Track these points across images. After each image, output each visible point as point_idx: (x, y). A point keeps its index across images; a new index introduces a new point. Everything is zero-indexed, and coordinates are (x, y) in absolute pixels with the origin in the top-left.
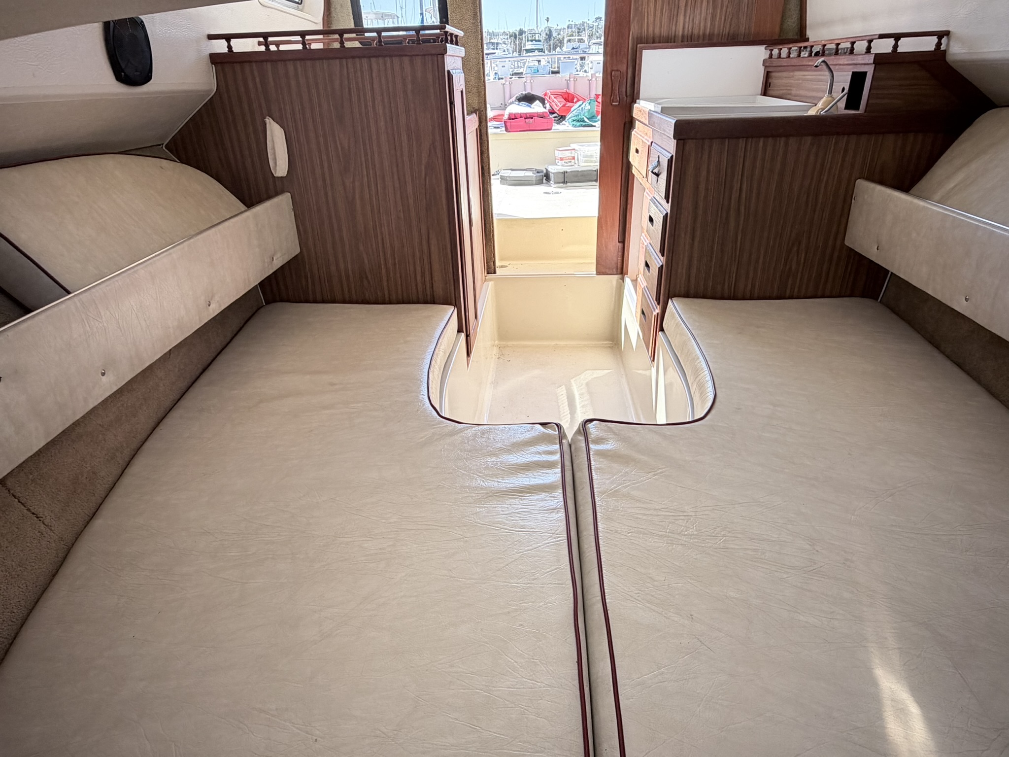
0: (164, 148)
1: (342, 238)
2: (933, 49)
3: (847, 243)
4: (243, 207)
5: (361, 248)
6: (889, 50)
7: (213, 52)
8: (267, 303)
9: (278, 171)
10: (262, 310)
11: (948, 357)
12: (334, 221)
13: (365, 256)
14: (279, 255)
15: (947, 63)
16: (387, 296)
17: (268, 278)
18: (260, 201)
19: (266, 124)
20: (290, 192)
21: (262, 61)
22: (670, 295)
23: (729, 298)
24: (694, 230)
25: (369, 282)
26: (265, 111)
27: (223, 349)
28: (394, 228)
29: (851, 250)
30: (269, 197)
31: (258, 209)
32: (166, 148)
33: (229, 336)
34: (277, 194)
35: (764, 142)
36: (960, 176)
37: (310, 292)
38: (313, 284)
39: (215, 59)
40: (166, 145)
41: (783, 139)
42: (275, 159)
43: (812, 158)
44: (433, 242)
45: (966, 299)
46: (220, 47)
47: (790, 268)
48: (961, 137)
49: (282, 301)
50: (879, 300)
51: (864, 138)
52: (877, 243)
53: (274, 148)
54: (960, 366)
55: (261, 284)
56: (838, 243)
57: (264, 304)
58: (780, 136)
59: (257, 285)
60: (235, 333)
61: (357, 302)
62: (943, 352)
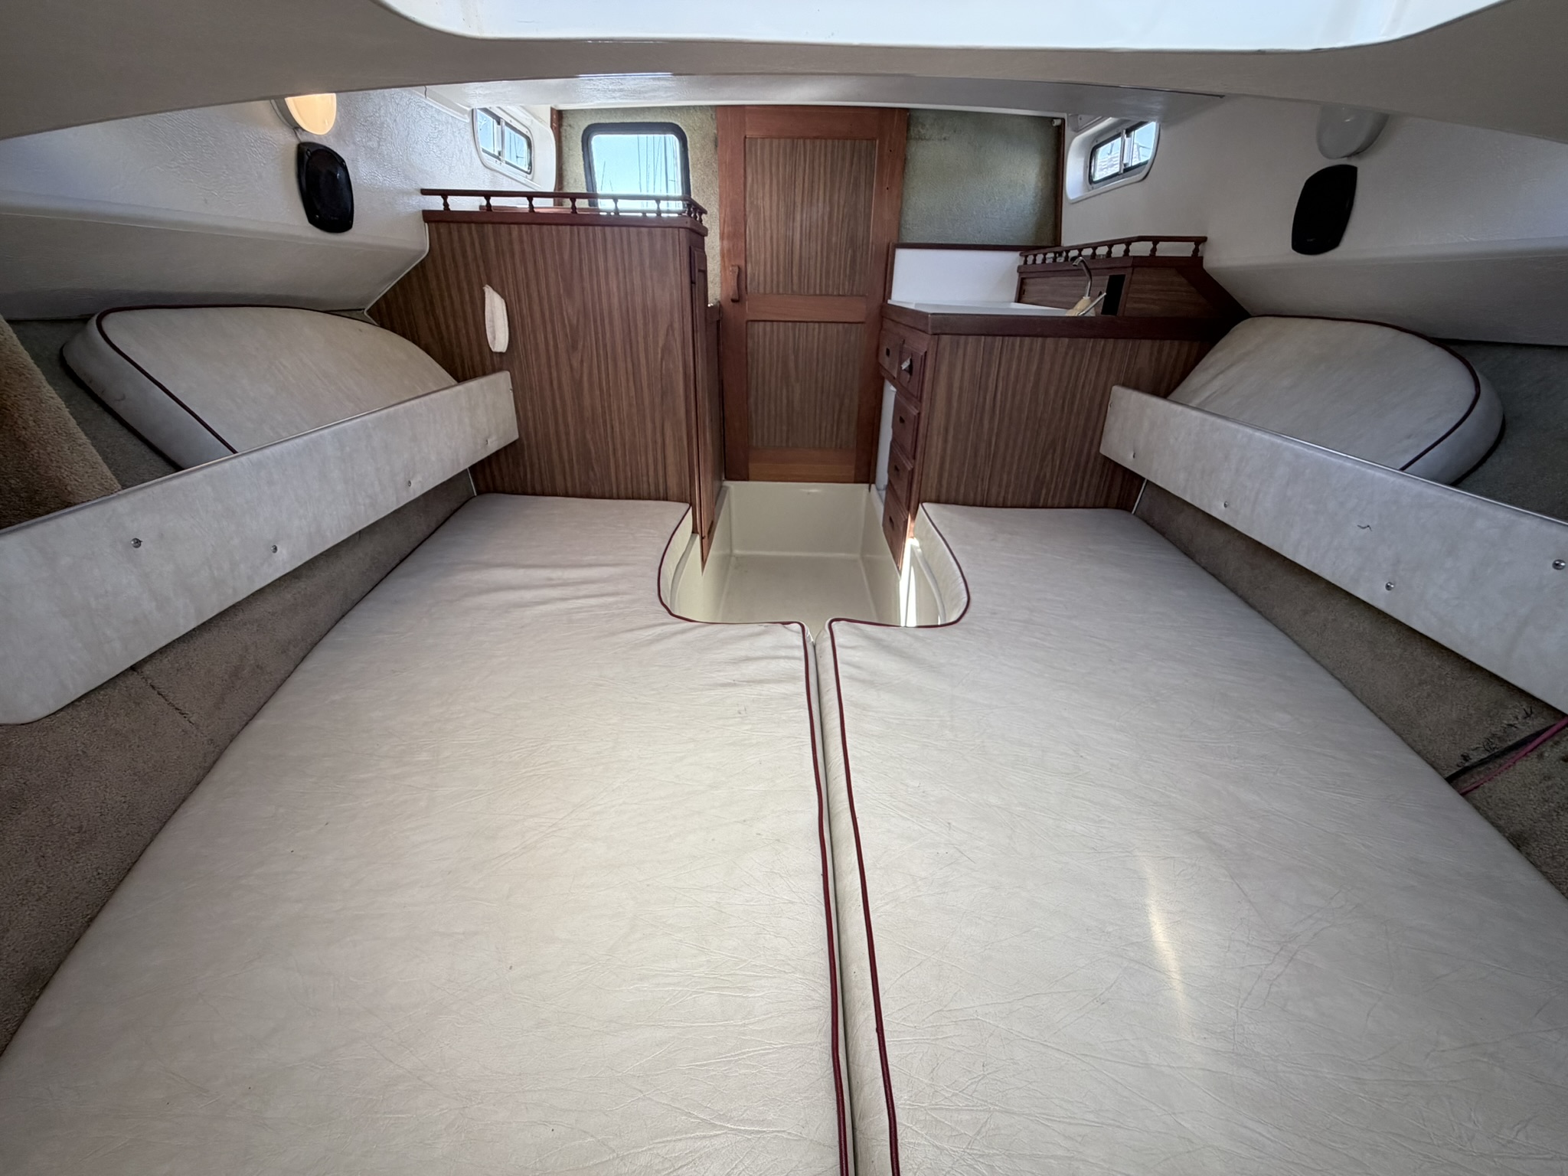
0: (365, 313)
1: (566, 425)
2: (1190, 255)
3: (1102, 451)
4: (454, 382)
5: (589, 437)
6: (1147, 253)
7: (427, 209)
8: (479, 493)
9: (496, 345)
10: (473, 500)
11: (1204, 568)
12: (558, 402)
13: (591, 444)
14: (494, 438)
15: (1204, 271)
16: (615, 491)
17: (481, 462)
18: (474, 376)
19: (484, 294)
20: (509, 371)
21: (483, 223)
22: (921, 499)
23: (982, 506)
24: (947, 430)
25: (595, 475)
26: (483, 277)
27: (425, 540)
28: (625, 416)
29: (1106, 459)
30: (484, 374)
31: (473, 385)
32: (369, 315)
33: (434, 526)
34: (494, 371)
35: (1021, 341)
36: (1217, 384)
37: (529, 484)
38: (532, 473)
39: (429, 216)
40: (368, 311)
41: (1040, 340)
42: (494, 333)
43: (1069, 361)
44: (668, 433)
45: (1225, 505)
46: (436, 203)
47: (1045, 476)
48: (1217, 345)
49: (496, 491)
50: (1133, 512)
51: (1121, 343)
52: (1134, 451)
53: (493, 321)
54: (1216, 576)
55: (474, 469)
56: (1094, 451)
57: (475, 494)
58: (1037, 336)
59: (466, 470)
60: (440, 523)
61: (581, 497)
62: (1198, 564)
